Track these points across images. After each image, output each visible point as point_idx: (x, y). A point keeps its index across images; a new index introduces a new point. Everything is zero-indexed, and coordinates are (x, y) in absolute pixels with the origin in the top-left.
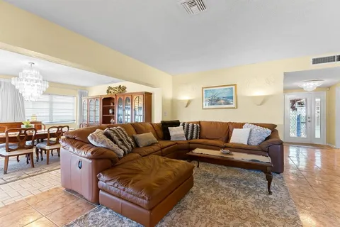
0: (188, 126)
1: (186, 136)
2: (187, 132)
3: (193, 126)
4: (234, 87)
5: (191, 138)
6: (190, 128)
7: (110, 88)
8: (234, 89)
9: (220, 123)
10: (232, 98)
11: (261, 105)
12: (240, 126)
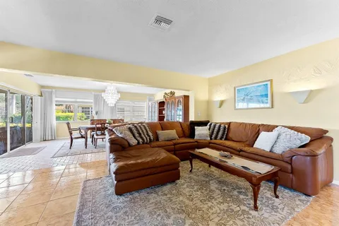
0: (215, 126)
1: (211, 136)
2: (213, 132)
3: (220, 126)
4: (269, 83)
5: (216, 138)
6: (216, 129)
7: (166, 94)
8: (269, 86)
9: (250, 124)
10: (266, 96)
11: (304, 103)
12: (270, 128)
